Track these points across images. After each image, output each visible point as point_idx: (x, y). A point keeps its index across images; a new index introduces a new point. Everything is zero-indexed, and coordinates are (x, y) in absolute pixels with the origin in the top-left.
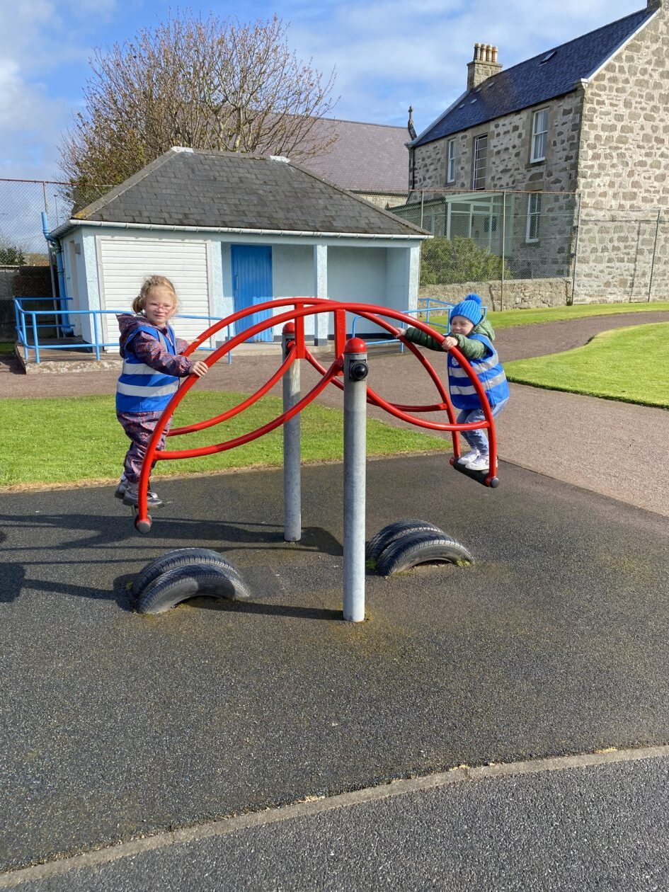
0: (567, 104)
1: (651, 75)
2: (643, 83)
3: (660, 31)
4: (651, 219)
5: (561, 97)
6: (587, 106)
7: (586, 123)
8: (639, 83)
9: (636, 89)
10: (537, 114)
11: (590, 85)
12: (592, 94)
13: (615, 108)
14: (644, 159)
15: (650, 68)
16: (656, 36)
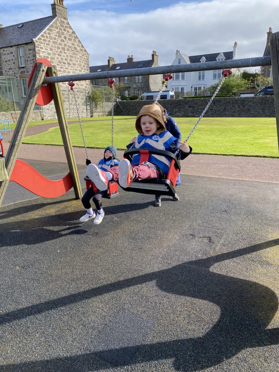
0: (30, 47)
1: (57, 40)
2: (55, 43)
3: (58, 25)
4: (66, 90)
5: (27, 44)
6: (37, 49)
7: (37, 54)
8: (54, 42)
9: (53, 44)
10: (19, 49)
11: (37, 41)
12: (38, 44)
13: (47, 50)
14: (60, 69)
15: (57, 38)
16: (57, 27)
